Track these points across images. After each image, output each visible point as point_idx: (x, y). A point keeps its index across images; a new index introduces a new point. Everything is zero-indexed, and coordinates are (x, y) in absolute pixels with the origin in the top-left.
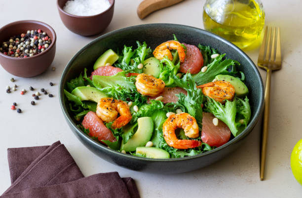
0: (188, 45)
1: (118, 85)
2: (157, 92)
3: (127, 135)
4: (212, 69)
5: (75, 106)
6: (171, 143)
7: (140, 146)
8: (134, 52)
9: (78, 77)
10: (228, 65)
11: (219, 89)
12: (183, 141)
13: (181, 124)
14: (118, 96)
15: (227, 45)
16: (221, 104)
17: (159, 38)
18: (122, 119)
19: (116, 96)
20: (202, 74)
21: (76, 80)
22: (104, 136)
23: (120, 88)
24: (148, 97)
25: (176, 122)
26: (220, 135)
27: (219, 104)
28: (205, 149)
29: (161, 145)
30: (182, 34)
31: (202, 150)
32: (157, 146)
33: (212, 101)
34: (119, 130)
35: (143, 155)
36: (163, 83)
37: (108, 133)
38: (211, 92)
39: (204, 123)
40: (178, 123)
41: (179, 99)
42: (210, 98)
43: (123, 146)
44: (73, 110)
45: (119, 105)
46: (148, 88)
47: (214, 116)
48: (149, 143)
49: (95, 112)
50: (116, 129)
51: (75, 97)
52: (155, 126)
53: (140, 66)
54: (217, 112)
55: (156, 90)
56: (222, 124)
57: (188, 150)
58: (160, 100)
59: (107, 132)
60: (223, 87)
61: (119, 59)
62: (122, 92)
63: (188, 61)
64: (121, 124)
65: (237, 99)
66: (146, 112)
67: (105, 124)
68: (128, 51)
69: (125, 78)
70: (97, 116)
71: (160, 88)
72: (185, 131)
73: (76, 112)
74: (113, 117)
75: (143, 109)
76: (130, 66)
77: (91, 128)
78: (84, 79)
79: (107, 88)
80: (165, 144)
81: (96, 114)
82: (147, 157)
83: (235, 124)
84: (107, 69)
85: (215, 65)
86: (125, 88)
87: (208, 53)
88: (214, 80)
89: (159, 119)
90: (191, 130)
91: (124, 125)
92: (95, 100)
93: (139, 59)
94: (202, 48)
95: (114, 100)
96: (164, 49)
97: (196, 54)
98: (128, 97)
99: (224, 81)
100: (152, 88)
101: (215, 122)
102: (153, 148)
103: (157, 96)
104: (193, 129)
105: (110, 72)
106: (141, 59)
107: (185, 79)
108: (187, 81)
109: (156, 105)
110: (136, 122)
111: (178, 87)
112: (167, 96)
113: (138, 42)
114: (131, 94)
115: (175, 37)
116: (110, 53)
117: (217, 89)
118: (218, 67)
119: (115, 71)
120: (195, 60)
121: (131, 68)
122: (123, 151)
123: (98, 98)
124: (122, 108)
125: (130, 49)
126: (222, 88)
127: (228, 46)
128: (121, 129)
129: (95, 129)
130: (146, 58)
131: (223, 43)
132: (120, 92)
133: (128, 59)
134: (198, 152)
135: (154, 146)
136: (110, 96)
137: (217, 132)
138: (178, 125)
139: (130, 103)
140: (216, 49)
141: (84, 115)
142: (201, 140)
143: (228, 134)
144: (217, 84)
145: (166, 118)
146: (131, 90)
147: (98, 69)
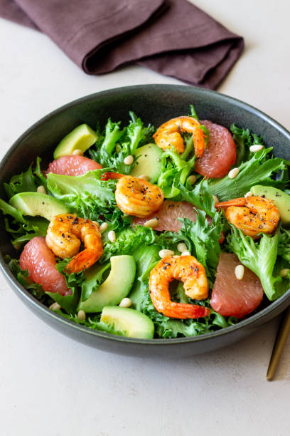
0: (214, 126)
1: (87, 193)
2: (148, 211)
3: (90, 286)
4: (247, 173)
5: (14, 222)
6: (160, 307)
7: (110, 304)
8: (122, 132)
9: (25, 170)
10: (274, 169)
11: (253, 213)
12: (179, 305)
13: (180, 276)
14: (86, 210)
15: (277, 130)
16: (252, 242)
17: (168, 108)
18: (84, 256)
19: (83, 211)
20: (229, 182)
21: (21, 178)
22: (52, 284)
23: (90, 198)
24: (134, 218)
25: (172, 270)
26: (244, 298)
27: (249, 242)
28: (215, 322)
29: (144, 307)
30: (206, 105)
31: (210, 322)
32: (138, 308)
33: (239, 235)
34: (77, 276)
35: (109, 326)
36: (160, 196)
37: (59, 279)
38: (239, 218)
39: (218, 274)
40: (175, 272)
41: (183, 227)
42: (237, 229)
43: (82, 304)
44: (10, 230)
45: (84, 229)
46: (133, 205)
47: (238, 262)
48: (126, 302)
49: (45, 238)
50: (73, 274)
51: (13, 209)
52: (138, 272)
53: (128, 160)
54: (243, 256)
55: (147, 208)
56: (251, 276)
57: (186, 322)
58: (151, 226)
59: (58, 277)
60: (261, 209)
61: (97, 142)
62: (93, 205)
63: (209, 155)
64: (82, 266)
65: (282, 232)
66: (126, 246)
67: (57, 262)
68: (112, 130)
69: (99, 182)
70: (47, 246)
71: (154, 206)
72: (185, 287)
73: (15, 234)
74: (73, 251)
75: (121, 240)
76: (112, 159)
77: (33, 268)
78: (35, 175)
79: (69, 196)
80: (151, 308)
81: (44, 242)
82: (117, 329)
83: (271, 280)
84: (73, 162)
85: (253, 167)
86: (98, 198)
87: (246, 141)
88: (248, 194)
89: (147, 259)
90: (194, 287)
91: (87, 266)
92: (47, 216)
93: (129, 146)
94: (236, 132)
95: (77, 219)
96: (172, 132)
97: (225, 142)
98: (102, 214)
99: (264, 197)
100: (141, 205)
101: (239, 272)
102: (132, 311)
103: (149, 217)
104: (198, 286)
105: (77, 166)
106: (132, 147)
107: (197, 191)
108: (201, 195)
109: (144, 236)
110: (109, 261)
111: (185, 203)
112: (165, 218)
113: (132, 114)
114: (107, 209)
115: (192, 110)
116: (83, 132)
117: (251, 213)
118: (256, 171)
119: (86, 167)
120: (221, 153)
121: (112, 162)
122: (81, 313)
123: (52, 212)
124: (89, 234)
125: (117, 127)
126: (259, 211)
127: (280, 133)
128: (80, 274)
129: (38, 271)
130: (141, 144)
131: (271, 126)
132: (90, 205)
133: (110, 144)
134: (204, 326)
135: (132, 307)
136: (72, 210)
137: (239, 291)
138: (175, 276)
139: (104, 225)
140: (259, 136)
141: (26, 242)
142: (209, 306)
143: (257, 295)
144: (252, 202)
145: (158, 258)
146: (107, 202)
147: (59, 158)
